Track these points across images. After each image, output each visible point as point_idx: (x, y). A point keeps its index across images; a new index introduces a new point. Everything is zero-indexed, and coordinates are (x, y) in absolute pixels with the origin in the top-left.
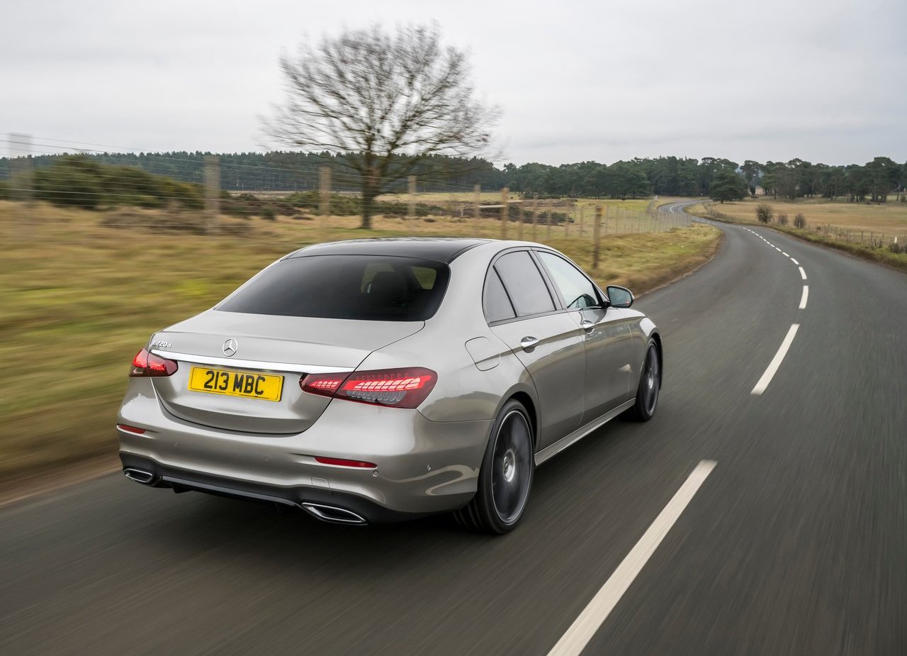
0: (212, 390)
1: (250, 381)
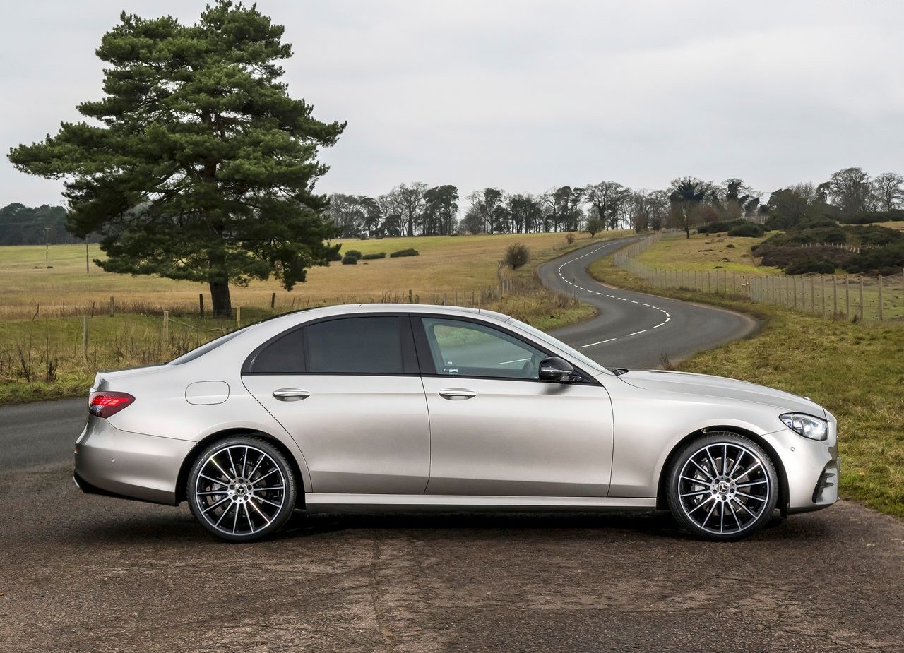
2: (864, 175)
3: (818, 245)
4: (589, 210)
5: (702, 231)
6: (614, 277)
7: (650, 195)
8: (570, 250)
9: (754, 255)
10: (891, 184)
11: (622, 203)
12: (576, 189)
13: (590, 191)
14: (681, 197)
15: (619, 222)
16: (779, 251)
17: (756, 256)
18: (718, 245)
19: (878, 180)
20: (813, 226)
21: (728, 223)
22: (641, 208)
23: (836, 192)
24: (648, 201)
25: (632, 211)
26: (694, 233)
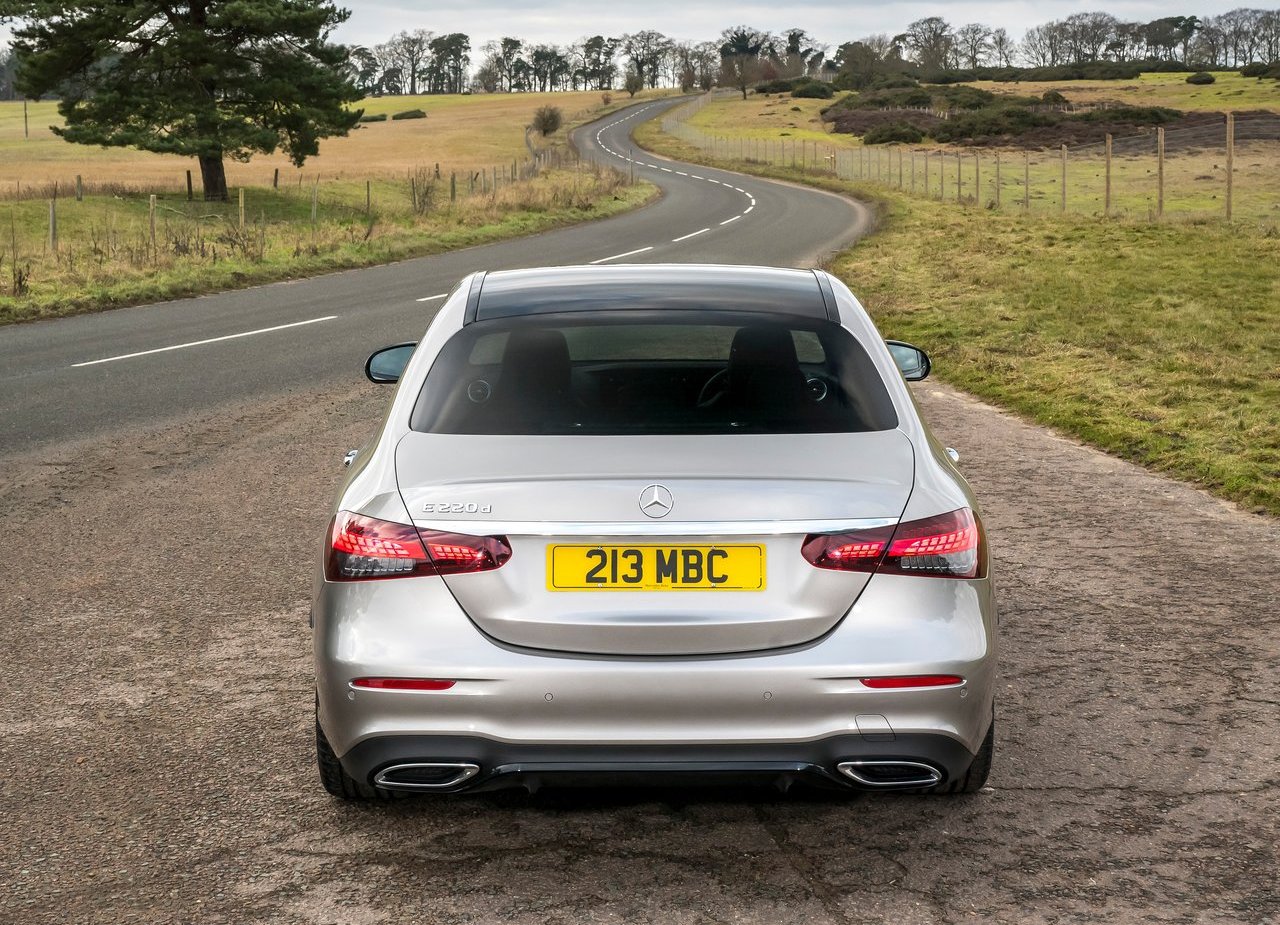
0: (604, 585)
1: (693, 560)
2: (946, 26)
3: (899, 109)
4: (625, 65)
5: (761, 90)
6: (664, 145)
7: (697, 47)
8: (607, 112)
9: (823, 120)
10: (977, 37)
11: (664, 57)
12: (610, 39)
13: (627, 42)
14: (733, 50)
15: (660, 79)
16: (854, 115)
17: (826, 121)
18: (781, 107)
19: (963, 32)
20: (889, 86)
21: (790, 82)
22: (686, 62)
23: (913, 46)
24: (694, 55)
25: (675, 66)
26: (751, 93)
